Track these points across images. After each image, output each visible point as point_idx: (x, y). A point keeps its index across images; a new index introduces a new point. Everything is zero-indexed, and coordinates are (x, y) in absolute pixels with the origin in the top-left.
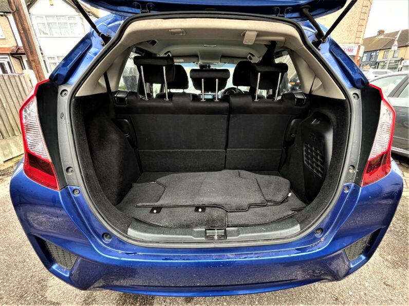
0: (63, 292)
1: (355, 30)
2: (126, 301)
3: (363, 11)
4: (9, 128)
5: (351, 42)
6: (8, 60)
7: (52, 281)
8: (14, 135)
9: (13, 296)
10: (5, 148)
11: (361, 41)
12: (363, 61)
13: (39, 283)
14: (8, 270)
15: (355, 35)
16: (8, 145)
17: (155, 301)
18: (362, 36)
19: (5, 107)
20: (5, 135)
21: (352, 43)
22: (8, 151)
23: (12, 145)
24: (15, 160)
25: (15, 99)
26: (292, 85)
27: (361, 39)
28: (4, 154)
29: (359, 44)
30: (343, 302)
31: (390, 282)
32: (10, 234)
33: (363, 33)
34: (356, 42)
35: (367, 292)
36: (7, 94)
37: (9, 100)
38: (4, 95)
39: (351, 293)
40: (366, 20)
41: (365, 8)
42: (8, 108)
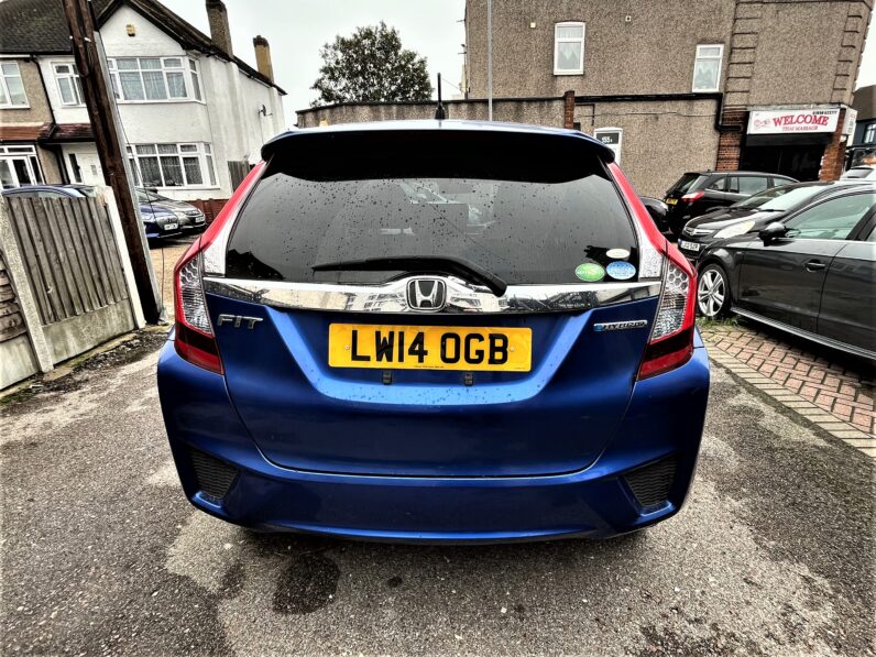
0: (192, 563)
1: (831, 71)
2: (292, 579)
3: (850, 28)
4: (65, 300)
5: (821, 100)
6: (34, 154)
7: (172, 549)
8: (74, 313)
9: (115, 566)
10: (58, 339)
11: (848, 98)
12: (867, 141)
13: (152, 551)
14: (100, 532)
15: (830, 85)
16: (63, 332)
17: (340, 582)
18: (849, 86)
19: (62, 260)
20: (59, 313)
21: (825, 103)
22: (62, 345)
23: (69, 333)
24: (72, 363)
25: (78, 244)
26: (670, 206)
27: (848, 92)
28: (55, 350)
29: (842, 106)
30: (658, 600)
31: (756, 579)
32: (91, 483)
33: (850, 78)
34: (835, 100)
35: (707, 590)
36: (66, 235)
37: (69, 246)
38: (61, 235)
39: (677, 589)
40: (858, 48)
41: (855, 20)
42: (67, 261)
